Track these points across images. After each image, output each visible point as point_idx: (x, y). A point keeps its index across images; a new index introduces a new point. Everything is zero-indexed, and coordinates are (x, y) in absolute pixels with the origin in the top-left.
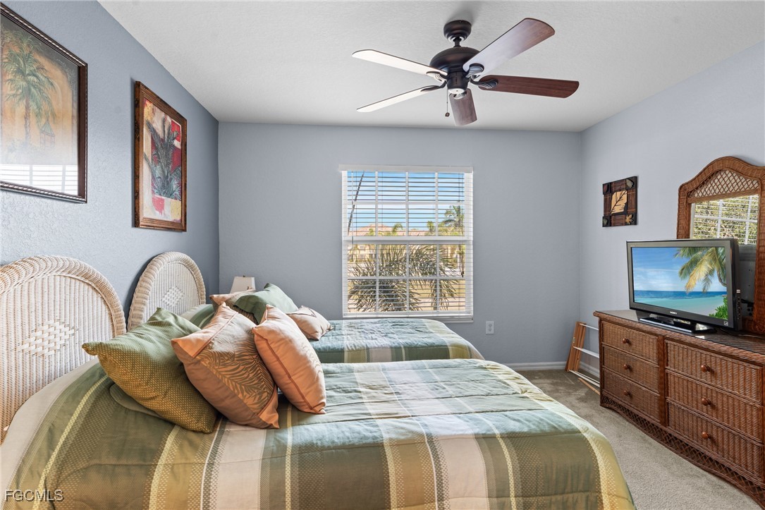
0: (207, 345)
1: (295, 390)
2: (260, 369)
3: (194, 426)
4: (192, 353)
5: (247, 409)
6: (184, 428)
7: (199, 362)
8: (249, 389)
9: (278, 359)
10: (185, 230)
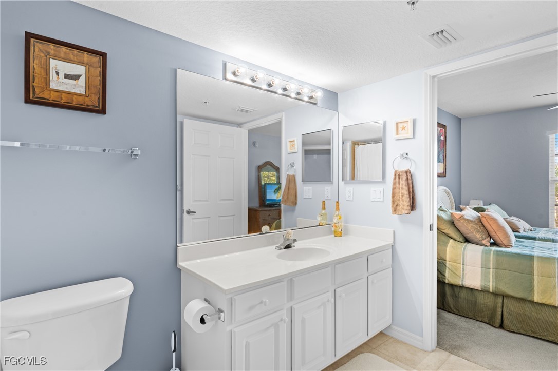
0: (462, 216)
1: (498, 239)
2: (483, 228)
3: (458, 239)
4: (458, 218)
5: (477, 238)
6: (455, 240)
7: (460, 220)
8: (478, 232)
9: (490, 225)
10: (445, 176)
